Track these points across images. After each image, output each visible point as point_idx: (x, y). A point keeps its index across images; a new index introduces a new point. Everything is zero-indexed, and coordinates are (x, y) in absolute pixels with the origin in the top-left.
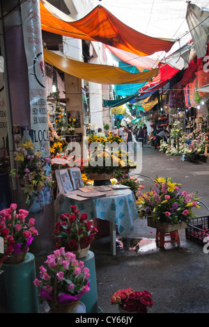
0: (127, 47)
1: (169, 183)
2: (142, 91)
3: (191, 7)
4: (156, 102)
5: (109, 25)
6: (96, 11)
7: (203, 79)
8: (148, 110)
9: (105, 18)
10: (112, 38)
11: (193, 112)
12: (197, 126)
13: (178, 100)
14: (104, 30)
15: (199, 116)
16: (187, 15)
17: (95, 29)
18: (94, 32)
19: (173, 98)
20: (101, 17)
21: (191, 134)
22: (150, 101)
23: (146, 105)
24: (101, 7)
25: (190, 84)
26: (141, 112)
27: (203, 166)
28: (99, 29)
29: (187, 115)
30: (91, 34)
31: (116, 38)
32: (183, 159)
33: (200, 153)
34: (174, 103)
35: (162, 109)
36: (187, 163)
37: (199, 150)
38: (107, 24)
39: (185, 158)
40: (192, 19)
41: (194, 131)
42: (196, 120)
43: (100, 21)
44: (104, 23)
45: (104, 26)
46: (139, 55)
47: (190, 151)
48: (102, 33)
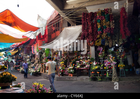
0: (18, 27)
1: (40, 85)
2: (12, 47)
3: (39, 17)
4: (17, 51)
5: (11, 18)
6: (6, 11)
7: (40, 43)
8: (13, 54)
9: (10, 15)
10: (12, 23)
11: (34, 56)
12: (35, 61)
13: (28, 51)
14: (9, 19)
15: (36, 57)
16: (38, 19)
17: (5, 18)
18: (4, 19)
19: (26, 50)
20: (8, 14)
21: (34, 64)
22: (14, 51)
23: (12, 52)
24: (8, 10)
25: (34, 45)
26: (10, 55)
27: (40, 77)
28: (6, 19)
29: (31, 57)
30: (2, 20)
31: (13, 23)
32: (31, 75)
33: (39, 72)
34: (26, 52)
35: (20, 54)
36: (33, 76)
37: (38, 71)
38: (10, 17)
39: (32, 74)
40: (39, 21)
41: (34, 63)
42: (35, 59)
43: (7, 15)
44: (9, 17)
45: (8, 18)
46: (22, 31)
47: (35, 71)
48: (7, 20)
